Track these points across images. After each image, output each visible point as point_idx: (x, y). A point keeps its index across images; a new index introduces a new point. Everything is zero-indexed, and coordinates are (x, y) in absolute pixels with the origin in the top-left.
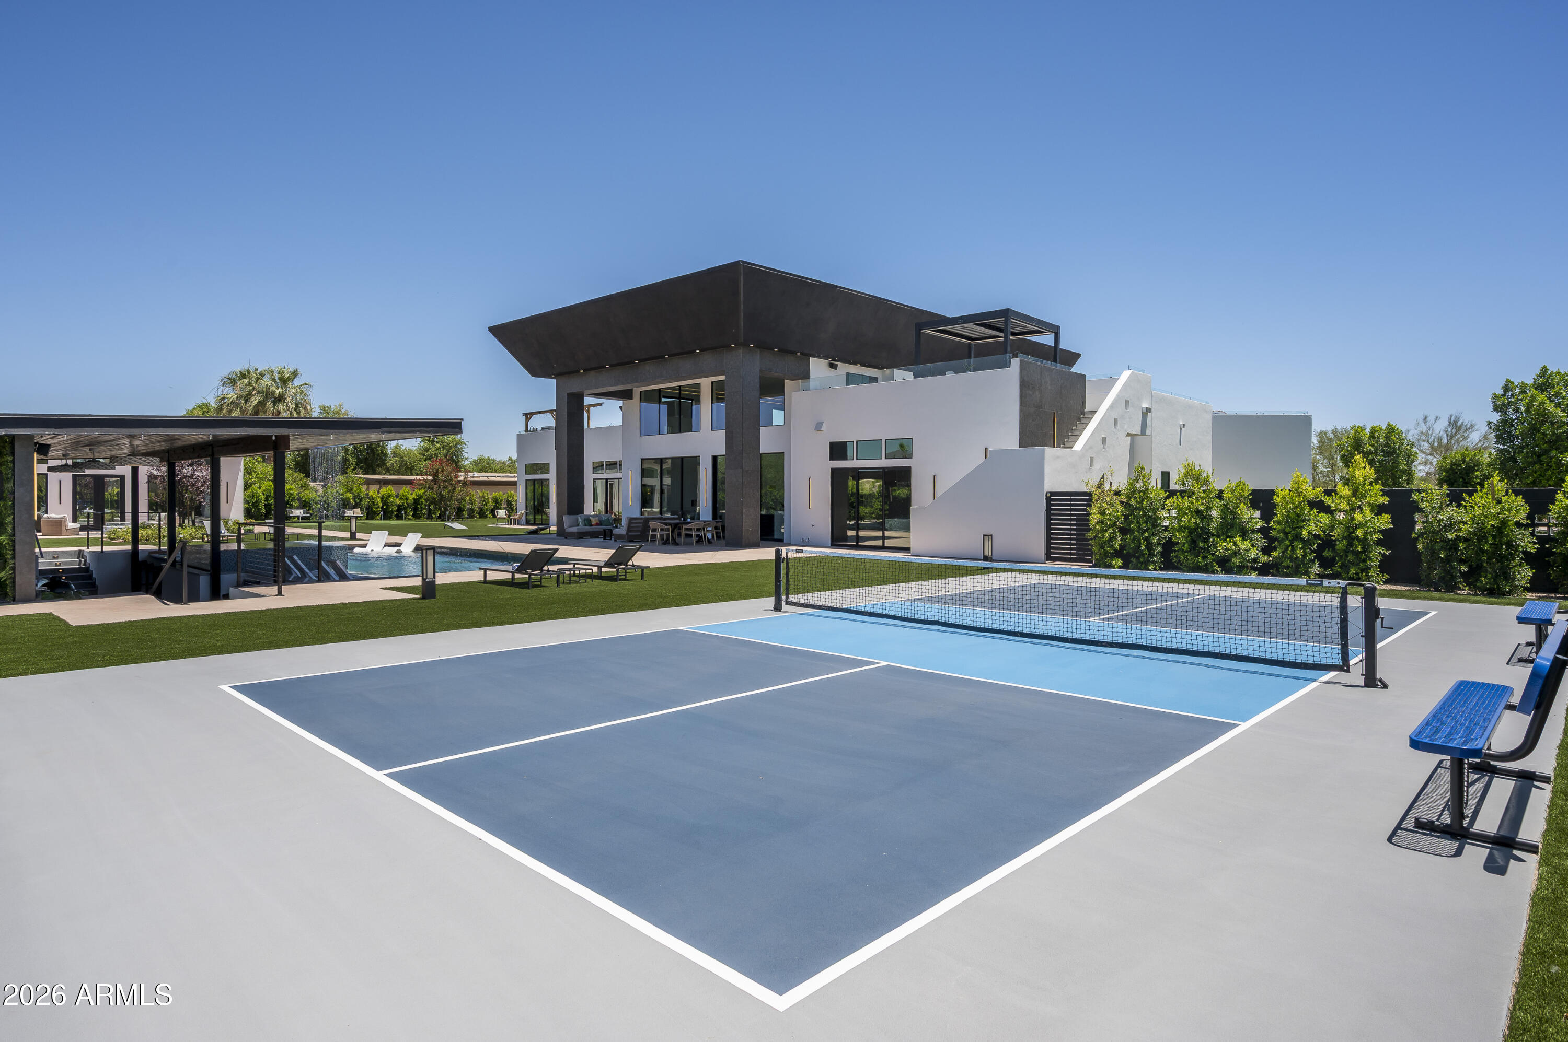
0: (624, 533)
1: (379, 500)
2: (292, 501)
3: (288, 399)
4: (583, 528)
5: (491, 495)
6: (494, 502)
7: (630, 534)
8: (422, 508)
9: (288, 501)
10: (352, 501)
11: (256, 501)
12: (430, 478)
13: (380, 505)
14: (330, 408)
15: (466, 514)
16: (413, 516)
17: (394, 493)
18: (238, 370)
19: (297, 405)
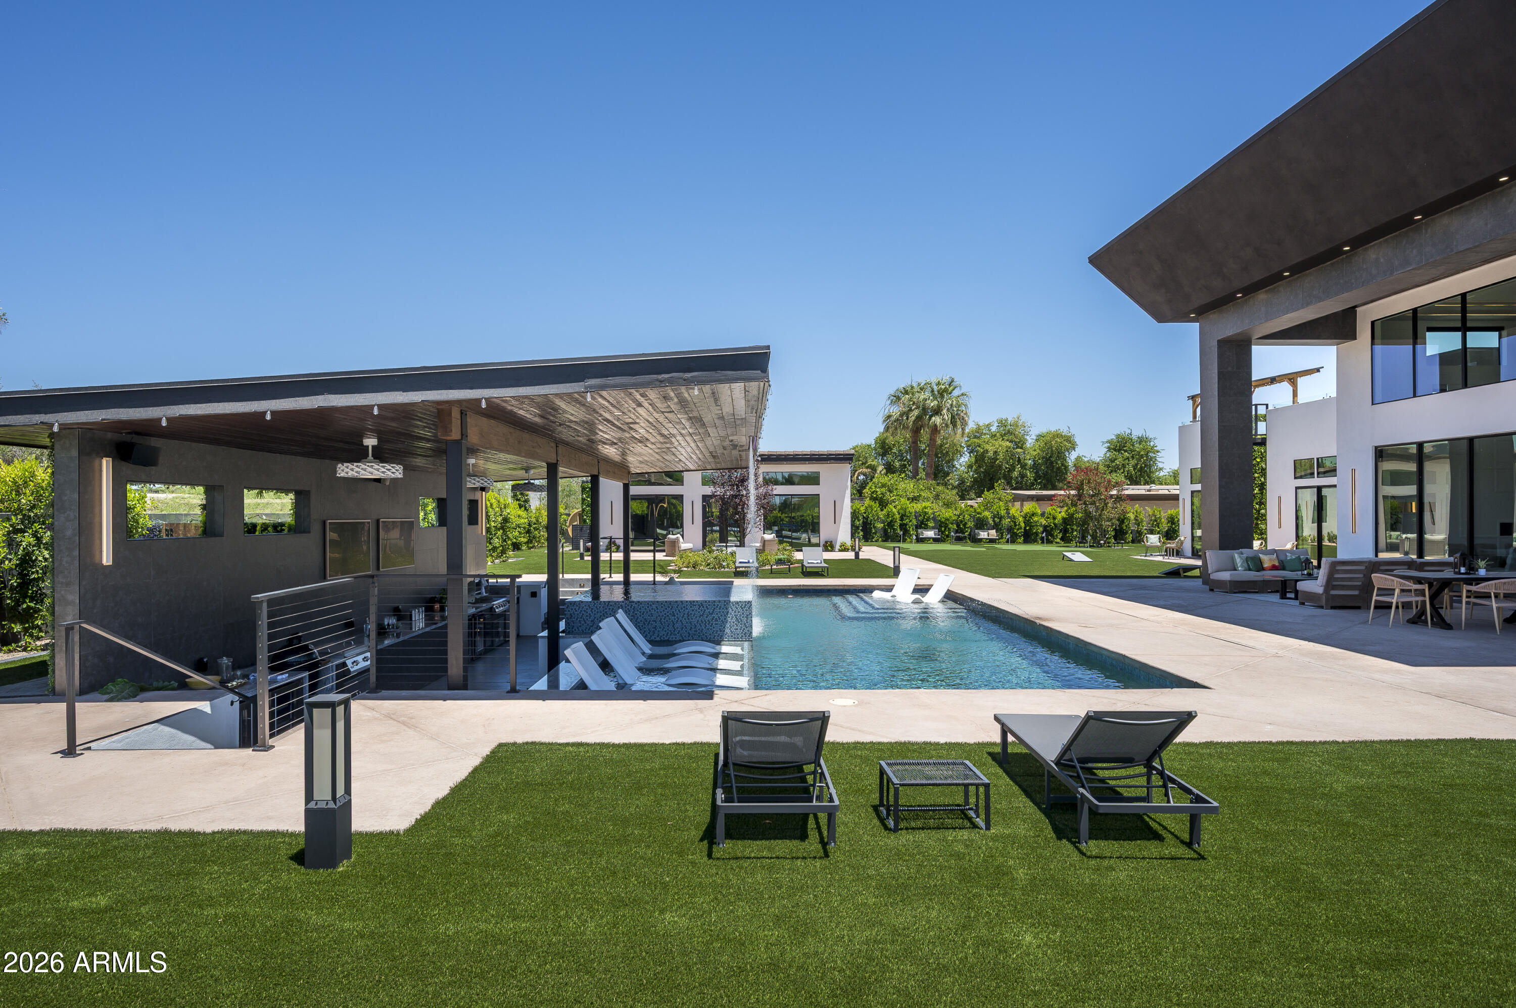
0: (1320, 590)
1: (1021, 519)
2: (927, 520)
3: (945, 411)
4: (1243, 574)
5: (1165, 513)
6: (1169, 522)
7: (1333, 592)
8: (1072, 529)
9: (923, 520)
10: (991, 522)
11: (891, 521)
12: (1073, 492)
13: (1023, 525)
14: (1006, 420)
15: (1129, 537)
16: (1062, 539)
17: (1039, 512)
18: (901, 386)
19: (953, 417)
